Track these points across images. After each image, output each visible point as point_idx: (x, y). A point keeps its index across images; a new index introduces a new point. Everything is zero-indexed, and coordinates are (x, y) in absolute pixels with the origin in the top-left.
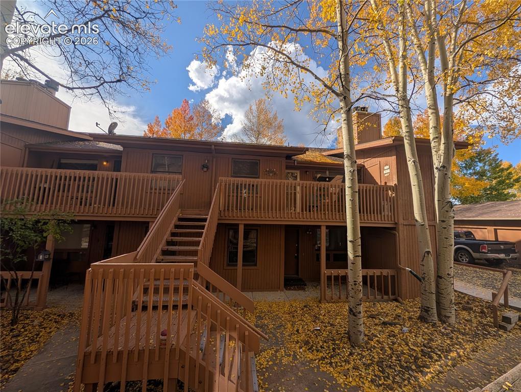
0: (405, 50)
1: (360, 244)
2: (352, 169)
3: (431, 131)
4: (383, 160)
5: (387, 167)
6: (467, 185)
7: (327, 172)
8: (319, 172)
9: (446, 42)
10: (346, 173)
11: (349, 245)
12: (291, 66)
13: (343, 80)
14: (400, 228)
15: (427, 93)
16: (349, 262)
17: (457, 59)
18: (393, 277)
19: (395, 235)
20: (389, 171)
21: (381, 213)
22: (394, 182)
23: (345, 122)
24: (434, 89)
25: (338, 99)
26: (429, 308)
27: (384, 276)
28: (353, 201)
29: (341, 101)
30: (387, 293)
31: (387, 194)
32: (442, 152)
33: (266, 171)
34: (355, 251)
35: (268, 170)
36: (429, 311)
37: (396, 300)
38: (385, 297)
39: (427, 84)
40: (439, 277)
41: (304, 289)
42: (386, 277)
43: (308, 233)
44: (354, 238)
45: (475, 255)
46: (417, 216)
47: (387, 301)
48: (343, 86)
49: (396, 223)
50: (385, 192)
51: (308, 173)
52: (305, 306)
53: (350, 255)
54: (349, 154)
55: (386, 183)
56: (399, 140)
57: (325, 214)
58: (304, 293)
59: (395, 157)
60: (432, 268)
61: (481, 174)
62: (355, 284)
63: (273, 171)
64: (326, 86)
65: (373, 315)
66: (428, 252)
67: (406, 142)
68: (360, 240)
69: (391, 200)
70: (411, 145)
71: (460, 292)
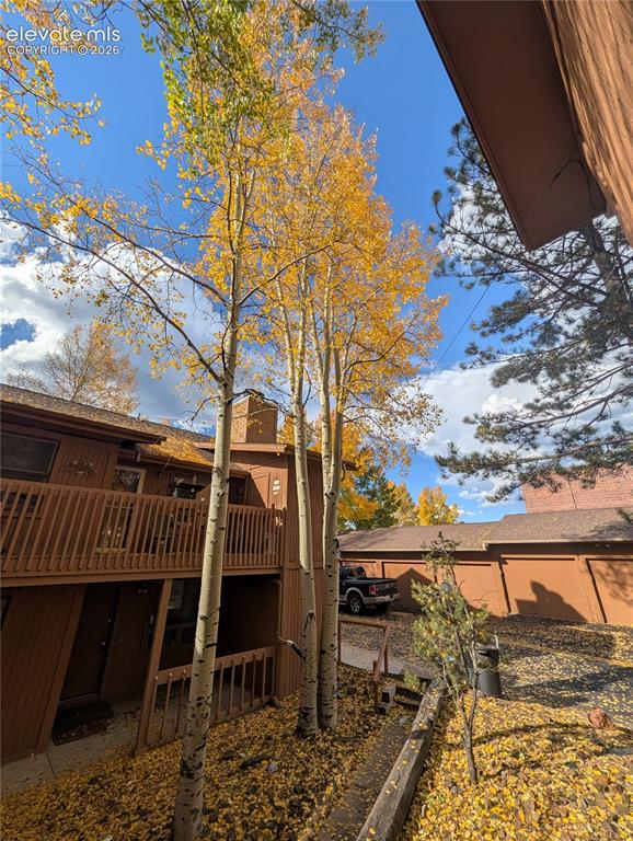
0: (303, 347)
1: (218, 620)
2: (221, 492)
3: (323, 446)
4: (273, 470)
5: (276, 482)
6: (361, 506)
7: (195, 479)
8: (182, 476)
9: (341, 353)
10: (212, 496)
11: (200, 625)
12: (155, 313)
13: (226, 360)
14: (285, 576)
15: (322, 403)
16: (195, 659)
17: (347, 376)
18: (270, 660)
19: (278, 586)
20: (278, 488)
21: (262, 552)
22: (282, 505)
23: (222, 418)
24: (327, 399)
25: (215, 383)
26: (307, 709)
27: (257, 661)
28: (215, 544)
29: (220, 388)
30: (258, 694)
31: (274, 522)
32: (331, 475)
33: (71, 465)
34: (207, 635)
35: (75, 462)
36: (308, 714)
37: (271, 703)
38: (256, 702)
39: (322, 392)
40: (322, 652)
41: (103, 729)
42: (260, 664)
43: (140, 591)
44: (208, 612)
45: (366, 600)
46: (303, 561)
47: (256, 711)
48: (225, 369)
49: (281, 568)
50: (271, 519)
51: (161, 475)
52: (92, 782)
53: (199, 646)
54: (220, 466)
55: (273, 505)
56: (290, 448)
57: (174, 557)
58: (102, 738)
59: (286, 470)
60: (315, 640)
61: (373, 494)
62: (199, 705)
63: (88, 467)
64: (201, 360)
65: (228, 752)
66: (312, 615)
67: (297, 454)
68: (218, 613)
69: (279, 531)
70: (301, 459)
71: (347, 665)
